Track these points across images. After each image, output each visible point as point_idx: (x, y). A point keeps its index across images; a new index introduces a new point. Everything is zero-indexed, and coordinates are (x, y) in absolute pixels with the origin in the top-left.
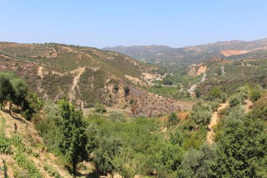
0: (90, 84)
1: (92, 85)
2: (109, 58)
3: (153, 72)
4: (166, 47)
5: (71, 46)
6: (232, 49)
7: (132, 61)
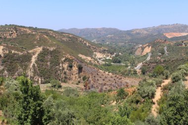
0: (47, 62)
2: (64, 39)
3: (103, 52)
4: (115, 29)
5: (30, 28)
6: (174, 32)
7: (85, 42)
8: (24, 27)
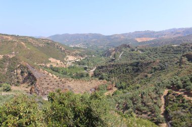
1: (6, 69)
2: (41, 45)
3: (75, 55)
6: (145, 37)
7: (61, 47)
8: (7, 35)
